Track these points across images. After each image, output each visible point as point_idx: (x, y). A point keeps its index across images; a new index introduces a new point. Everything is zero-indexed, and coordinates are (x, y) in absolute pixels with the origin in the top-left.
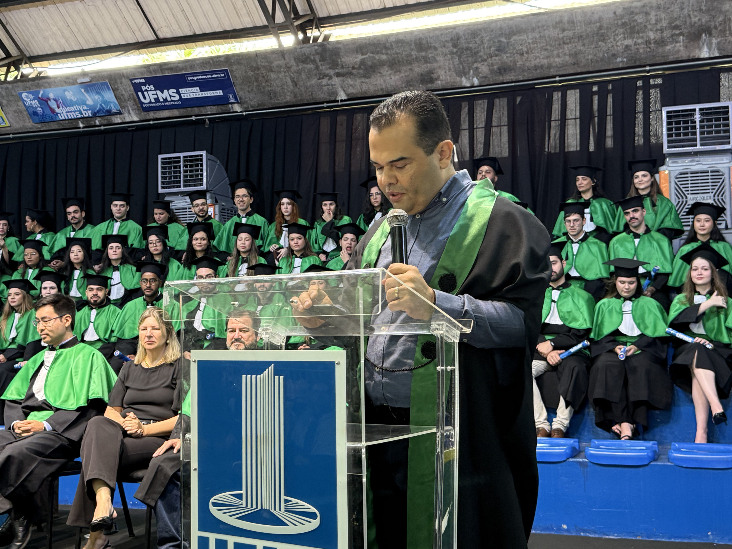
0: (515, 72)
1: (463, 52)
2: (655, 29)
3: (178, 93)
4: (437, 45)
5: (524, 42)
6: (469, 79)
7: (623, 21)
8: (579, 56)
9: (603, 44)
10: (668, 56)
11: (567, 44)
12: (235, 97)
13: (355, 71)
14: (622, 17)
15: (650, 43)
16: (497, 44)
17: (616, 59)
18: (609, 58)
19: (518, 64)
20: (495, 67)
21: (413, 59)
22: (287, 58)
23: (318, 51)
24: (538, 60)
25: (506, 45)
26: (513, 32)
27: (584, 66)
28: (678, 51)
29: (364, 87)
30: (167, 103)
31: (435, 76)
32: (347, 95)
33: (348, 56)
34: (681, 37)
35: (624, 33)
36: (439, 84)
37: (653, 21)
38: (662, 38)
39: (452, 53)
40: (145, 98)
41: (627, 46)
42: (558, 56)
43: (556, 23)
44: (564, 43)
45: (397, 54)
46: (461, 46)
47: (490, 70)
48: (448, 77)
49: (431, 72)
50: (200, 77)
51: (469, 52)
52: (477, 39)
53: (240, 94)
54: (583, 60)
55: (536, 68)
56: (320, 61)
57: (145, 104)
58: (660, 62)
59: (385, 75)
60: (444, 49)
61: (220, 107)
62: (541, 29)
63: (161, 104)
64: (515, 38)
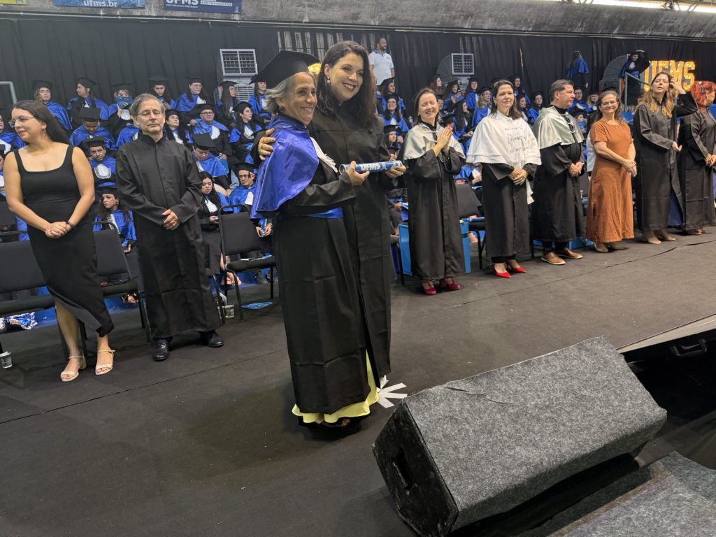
2: (456, 11)
6: (375, 21)
8: (424, 18)
9: (435, 14)
10: (455, 25)
12: (240, 10)
13: (320, 5)
15: (451, 17)
17: (438, 22)
18: (435, 21)
19: (399, 17)
20: (389, 17)
24: (407, 17)
28: (459, 23)
29: (321, 16)
30: (186, 6)
31: (359, 16)
32: (309, 19)
34: (462, 17)
36: (359, 21)
38: (456, 15)
41: (443, 17)
42: (416, 16)
44: (422, 10)
47: (386, 17)
48: (366, 18)
49: (359, 14)
53: (243, 8)
55: (405, 20)
57: (168, 3)
58: (450, 27)
61: (225, 15)
63: (181, 6)
64: (404, 2)
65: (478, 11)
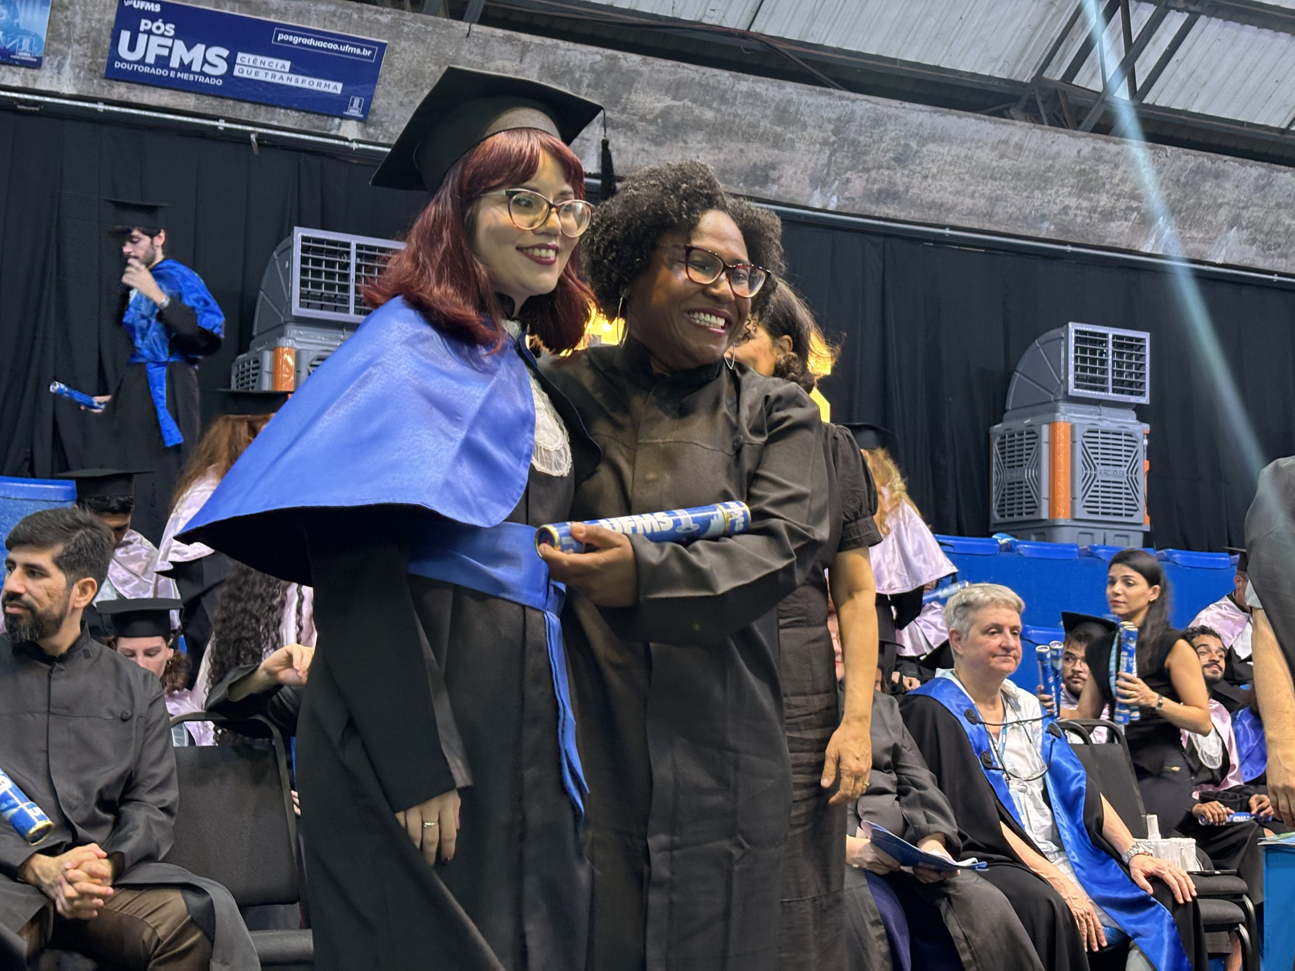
0: (900, 203)
1: (843, 146)
2: (1112, 192)
3: (231, 61)
4: (810, 121)
5: (940, 157)
6: (825, 196)
7: (1083, 167)
8: (999, 203)
9: (1040, 196)
10: (1106, 237)
11: (995, 179)
12: (366, 109)
13: (640, 125)
14: (1085, 159)
15: (1095, 211)
16: (900, 149)
17: (1042, 222)
18: (1035, 217)
19: (910, 194)
20: (876, 187)
21: (756, 134)
22: (527, 60)
23: (597, 66)
24: (942, 193)
25: (912, 155)
26: (934, 135)
27: (996, 223)
28: (1121, 234)
30: (185, 76)
31: (774, 174)
33: (645, 93)
34: (1135, 214)
35: (1072, 187)
36: (773, 191)
37: (1116, 181)
38: (1113, 208)
39: (825, 143)
40: (132, 47)
41: (1066, 209)
42: (972, 196)
43: (999, 141)
44: (993, 178)
45: (736, 115)
46: (845, 136)
47: (865, 188)
48: (794, 183)
49: (773, 167)
50: (311, 42)
51: (852, 149)
52: (877, 131)
53: (379, 102)
54: (1000, 211)
55: (932, 205)
56: (588, 86)
57: (122, 60)
58: (1091, 243)
59: (691, 149)
60: (816, 132)
61: (311, 116)
62: (974, 145)
63: (165, 73)
64: (932, 146)
65: (1192, 201)
